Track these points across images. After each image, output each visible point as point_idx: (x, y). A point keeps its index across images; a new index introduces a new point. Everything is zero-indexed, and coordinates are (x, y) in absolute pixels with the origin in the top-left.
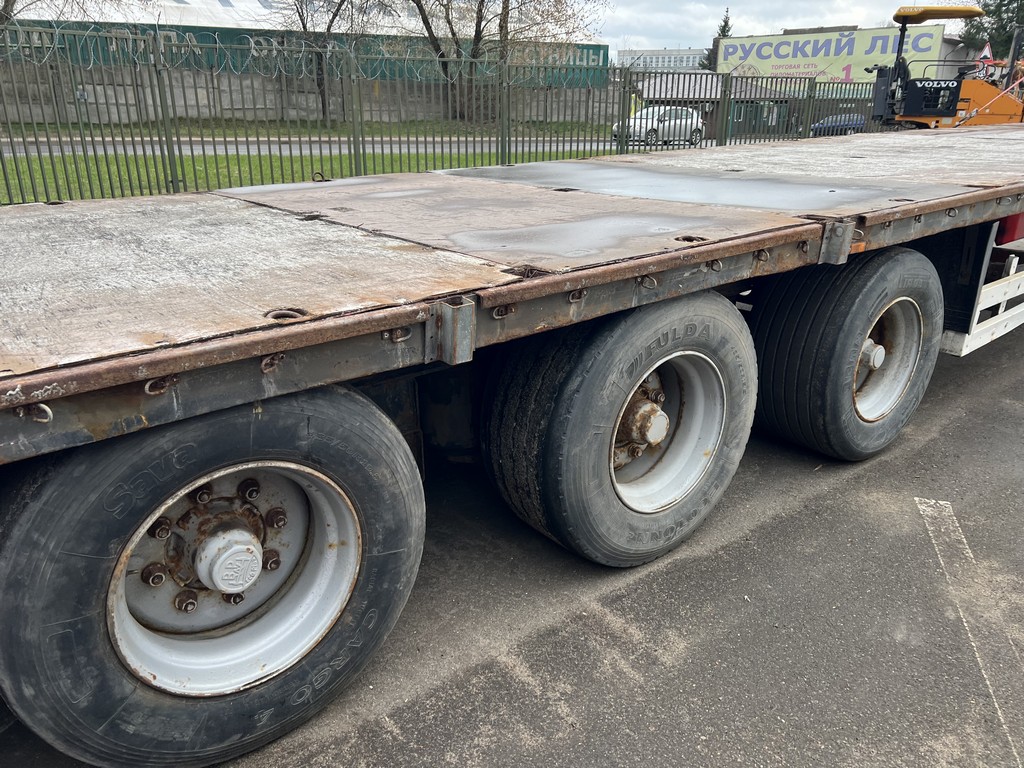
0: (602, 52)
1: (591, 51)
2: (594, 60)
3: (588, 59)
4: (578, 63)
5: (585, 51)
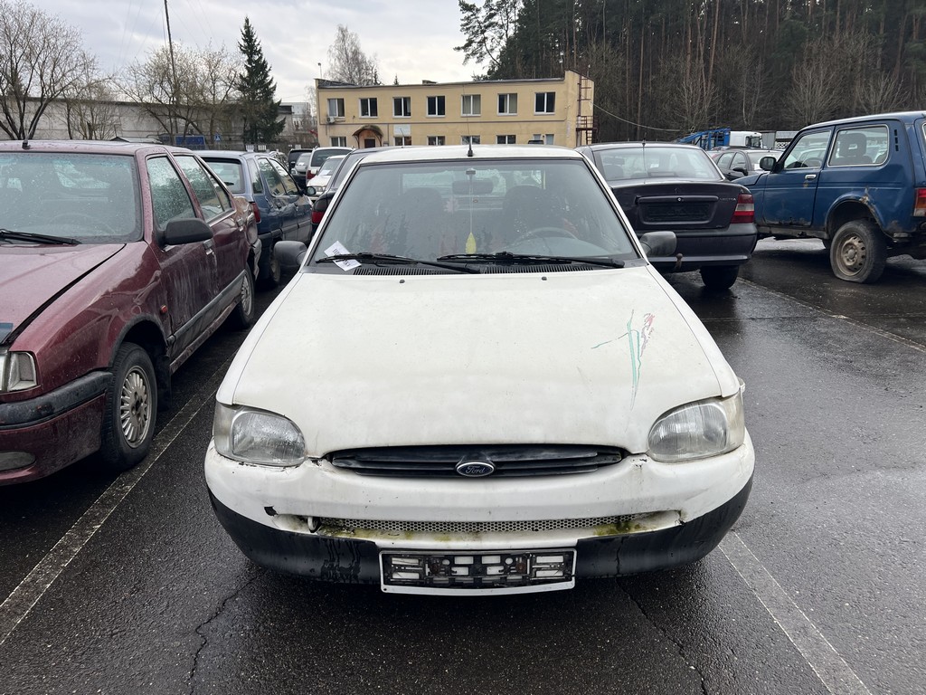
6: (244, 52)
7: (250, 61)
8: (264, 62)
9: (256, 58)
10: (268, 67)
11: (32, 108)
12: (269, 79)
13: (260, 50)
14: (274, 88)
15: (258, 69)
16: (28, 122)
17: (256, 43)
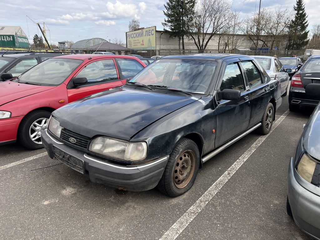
0: (11, 37)
1: (7, 37)
2: (9, 39)
3: (6, 39)
4: (3, 40)
5: (5, 37)
6: (296, 10)
7: (297, 14)
8: (305, 14)
9: (301, 12)
10: (306, 16)
11: (208, 37)
12: (305, 21)
13: (304, 8)
14: (307, 25)
15: (301, 17)
16: (205, 43)
17: (303, 6)
